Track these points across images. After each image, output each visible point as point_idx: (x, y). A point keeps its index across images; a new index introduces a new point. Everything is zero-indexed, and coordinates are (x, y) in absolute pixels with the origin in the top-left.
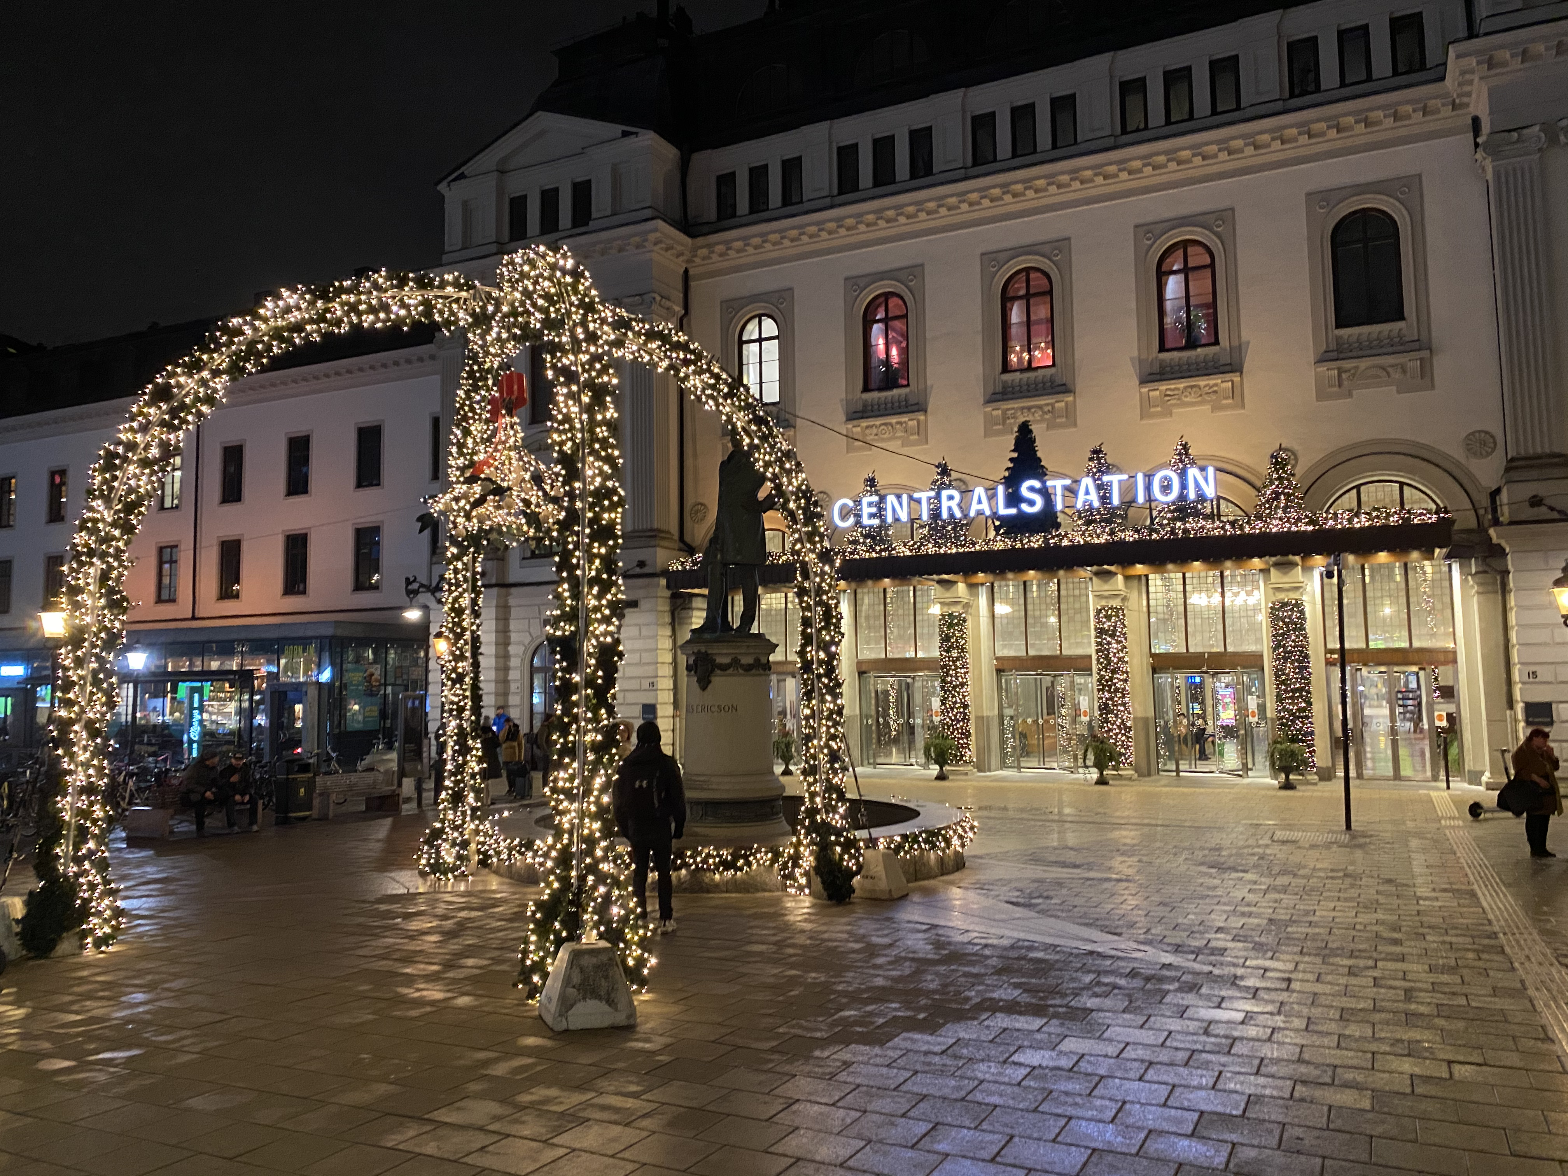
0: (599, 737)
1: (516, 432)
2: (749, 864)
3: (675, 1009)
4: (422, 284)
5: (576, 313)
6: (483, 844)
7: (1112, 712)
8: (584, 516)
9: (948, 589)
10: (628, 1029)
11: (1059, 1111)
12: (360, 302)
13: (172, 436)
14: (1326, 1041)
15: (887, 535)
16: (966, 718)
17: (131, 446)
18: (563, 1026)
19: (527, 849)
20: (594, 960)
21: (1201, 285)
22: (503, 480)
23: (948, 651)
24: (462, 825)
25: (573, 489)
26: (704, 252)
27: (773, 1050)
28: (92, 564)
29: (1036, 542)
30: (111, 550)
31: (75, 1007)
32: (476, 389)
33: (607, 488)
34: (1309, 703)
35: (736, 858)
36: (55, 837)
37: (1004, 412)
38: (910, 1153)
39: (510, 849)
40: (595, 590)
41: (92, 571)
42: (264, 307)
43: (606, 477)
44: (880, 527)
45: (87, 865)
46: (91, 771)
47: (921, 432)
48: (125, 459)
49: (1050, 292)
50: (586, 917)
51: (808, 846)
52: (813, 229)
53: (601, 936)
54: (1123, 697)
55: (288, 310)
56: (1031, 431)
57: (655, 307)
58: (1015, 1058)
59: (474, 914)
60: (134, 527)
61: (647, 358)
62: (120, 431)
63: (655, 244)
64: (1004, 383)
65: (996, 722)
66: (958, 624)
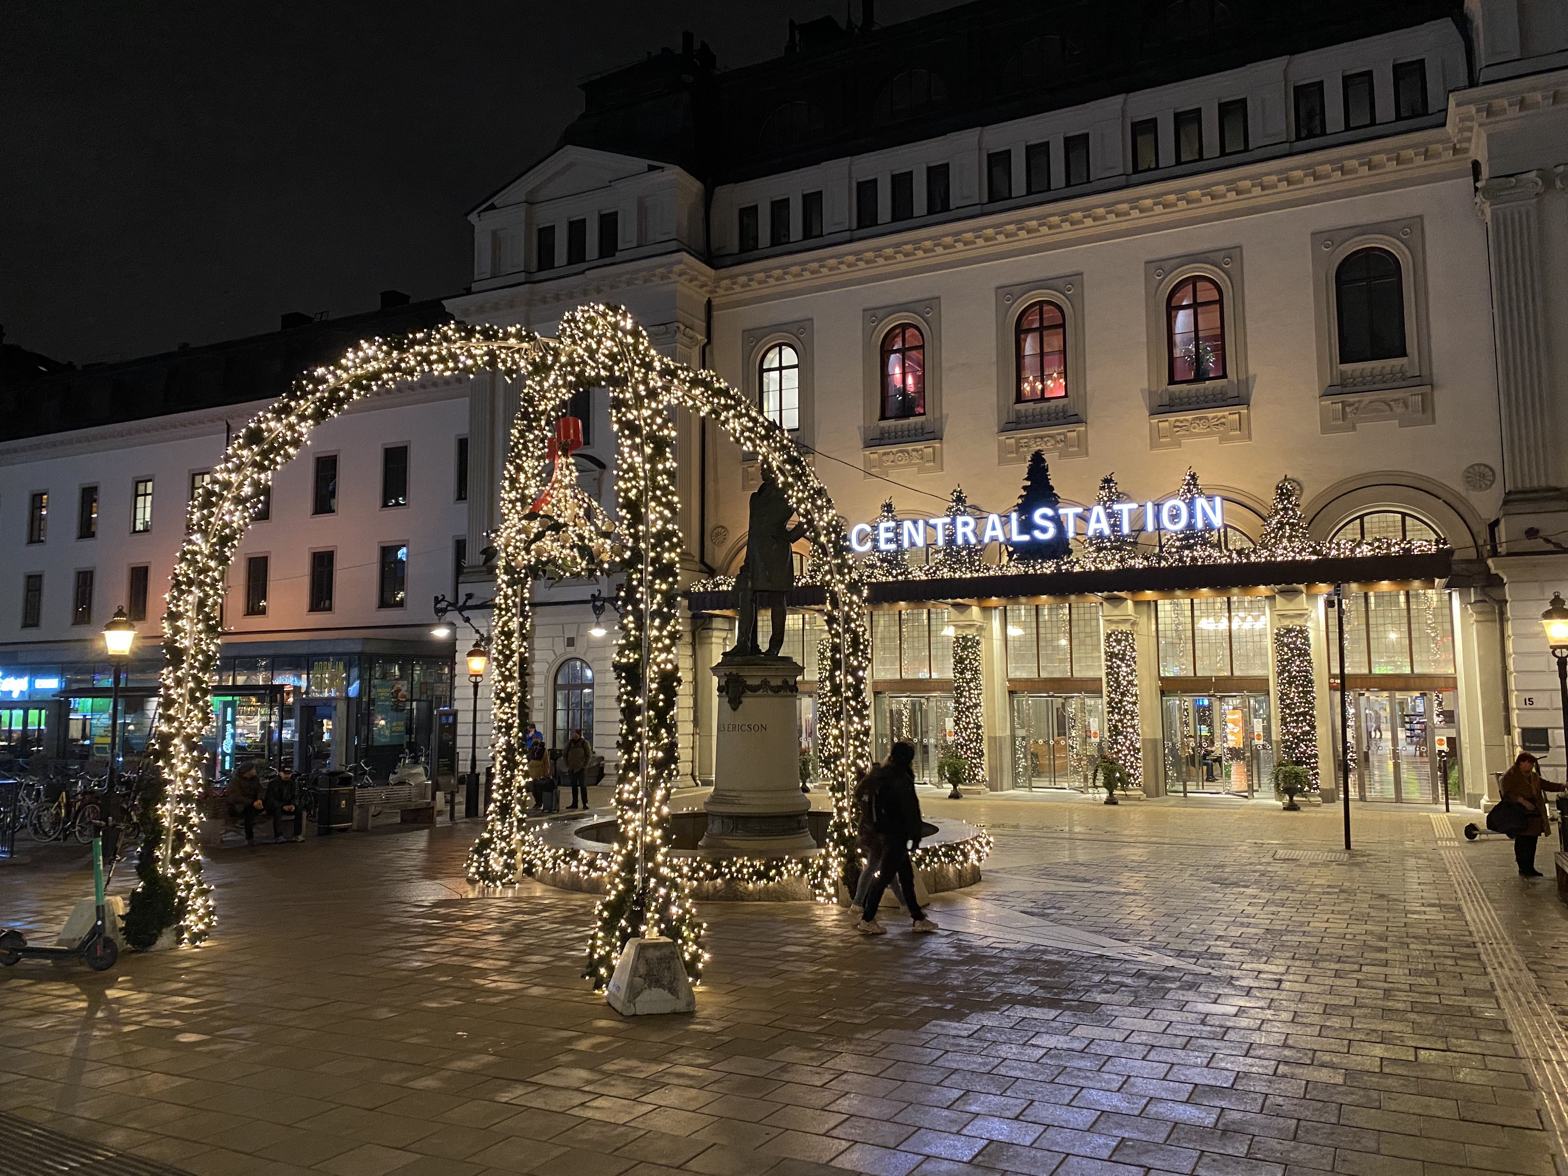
0: (660, 754)
1: (571, 472)
2: (780, 874)
3: (730, 999)
4: (488, 336)
5: (639, 372)
6: (529, 853)
7: (1121, 733)
8: (647, 556)
9: (962, 613)
10: (689, 1015)
11: (1073, 1083)
12: (431, 352)
13: (263, 476)
14: (1309, 1030)
15: (903, 559)
16: (979, 739)
17: (227, 485)
18: (631, 1011)
19: (572, 859)
20: (658, 953)
21: (1209, 319)
22: (559, 516)
23: (962, 673)
24: (509, 836)
25: (637, 531)
26: (726, 283)
27: (818, 1033)
28: (190, 592)
29: (1048, 568)
30: (208, 580)
31: (189, 993)
32: (530, 429)
33: (668, 532)
34: (1313, 727)
35: (768, 868)
36: (154, 841)
37: (1018, 441)
38: (946, 1113)
39: (555, 858)
40: (657, 622)
41: (190, 598)
42: (345, 357)
43: (666, 521)
44: (896, 552)
45: (184, 867)
46: (189, 781)
47: (937, 459)
48: (221, 497)
49: (1063, 326)
50: (649, 915)
51: (836, 857)
52: (833, 262)
53: (661, 933)
54: (1133, 719)
55: (366, 360)
56: (1044, 460)
57: (679, 336)
58: (1033, 1041)
59: (526, 917)
60: (228, 559)
61: (690, 403)
62: (217, 472)
63: (680, 275)
64: (1018, 412)
65: (1008, 741)
66: (970, 647)
